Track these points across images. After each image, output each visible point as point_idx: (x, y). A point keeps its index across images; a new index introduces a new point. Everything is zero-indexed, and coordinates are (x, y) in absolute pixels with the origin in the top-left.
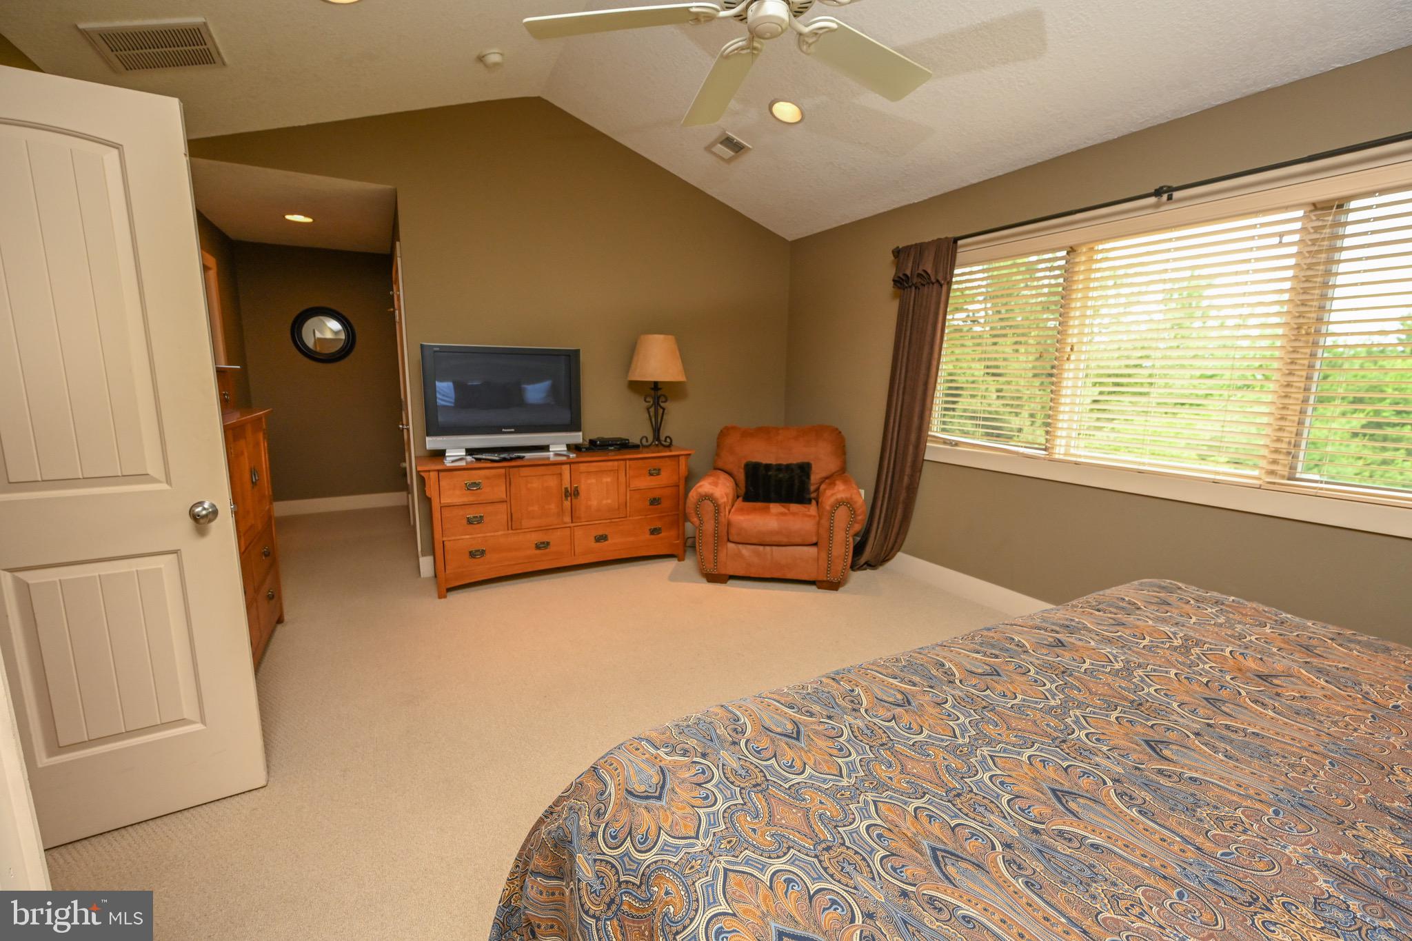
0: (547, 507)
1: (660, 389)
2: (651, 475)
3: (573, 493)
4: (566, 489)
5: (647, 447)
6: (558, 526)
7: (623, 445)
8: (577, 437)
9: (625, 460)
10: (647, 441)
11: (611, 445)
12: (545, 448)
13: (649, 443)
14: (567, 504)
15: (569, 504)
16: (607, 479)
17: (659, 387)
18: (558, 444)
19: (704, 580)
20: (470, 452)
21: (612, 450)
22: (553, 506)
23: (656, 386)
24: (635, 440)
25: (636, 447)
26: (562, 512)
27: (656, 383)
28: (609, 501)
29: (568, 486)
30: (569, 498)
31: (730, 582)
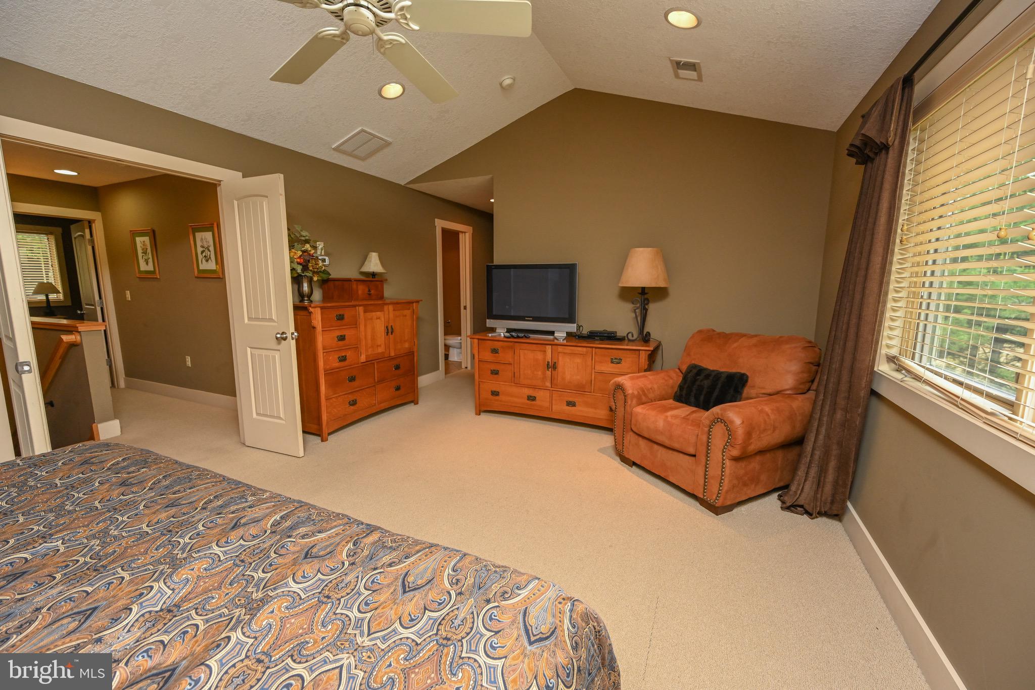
0: (535, 373)
1: (647, 293)
2: (612, 362)
3: (553, 366)
4: (548, 362)
5: (633, 341)
6: (542, 388)
7: (610, 337)
8: (572, 328)
9: (592, 347)
10: (633, 336)
11: (597, 336)
12: (552, 333)
13: (634, 338)
14: (549, 373)
15: (550, 374)
16: (578, 360)
17: (646, 292)
18: (561, 331)
19: (618, 459)
20: (509, 331)
21: (597, 340)
22: (540, 373)
23: (643, 291)
24: (620, 334)
25: (621, 340)
26: (544, 378)
27: (643, 289)
28: (578, 377)
29: (550, 361)
30: (550, 369)
31: (634, 467)
